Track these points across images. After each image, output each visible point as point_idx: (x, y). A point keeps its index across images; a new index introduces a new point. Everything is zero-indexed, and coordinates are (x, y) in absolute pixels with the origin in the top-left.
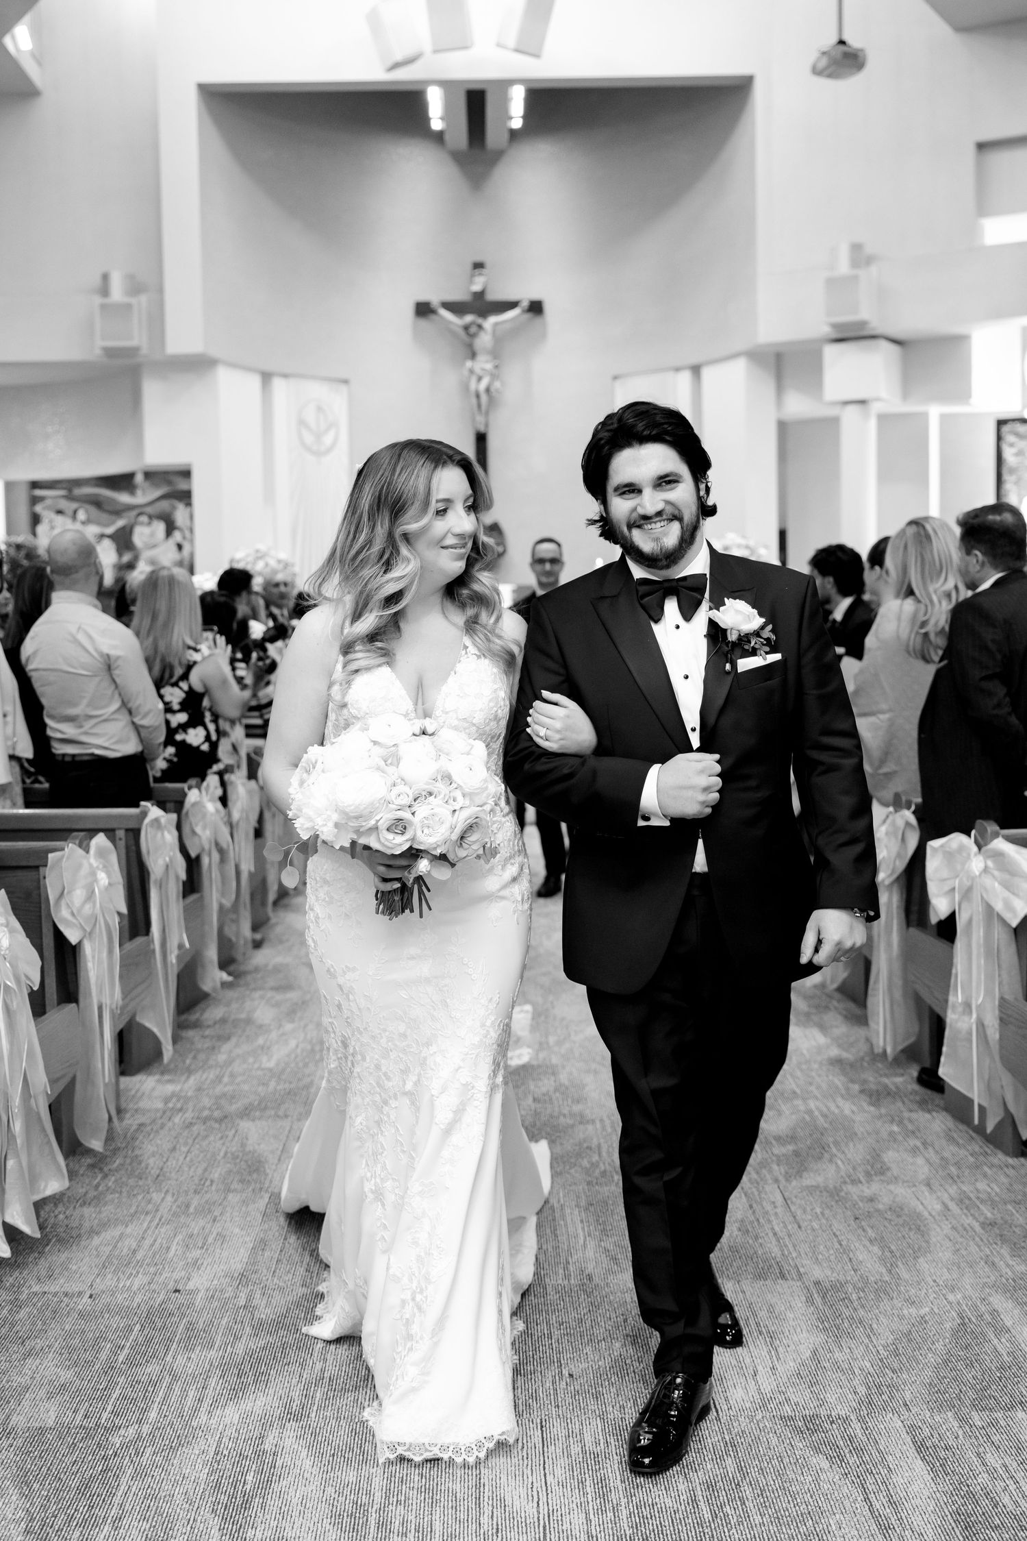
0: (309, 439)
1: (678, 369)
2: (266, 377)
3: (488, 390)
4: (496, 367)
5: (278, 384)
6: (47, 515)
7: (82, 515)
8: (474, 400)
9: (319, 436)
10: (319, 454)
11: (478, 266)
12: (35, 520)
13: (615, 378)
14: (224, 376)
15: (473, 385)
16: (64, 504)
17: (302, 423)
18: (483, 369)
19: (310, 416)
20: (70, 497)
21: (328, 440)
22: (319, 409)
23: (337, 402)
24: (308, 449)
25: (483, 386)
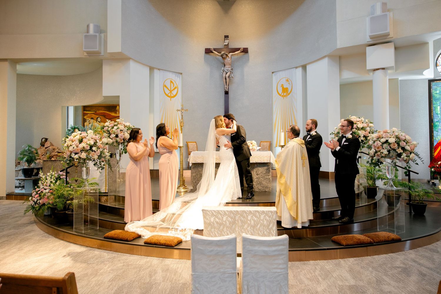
0: (167, 92)
1: (296, 68)
2: (152, 69)
3: (229, 77)
4: (232, 69)
5: (156, 72)
6: (88, 119)
7: (99, 120)
8: (225, 80)
9: (171, 91)
10: (171, 97)
11: (226, 37)
12: (84, 121)
13: (273, 73)
14: (132, 64)
15: (224, 75)
16: (93, 116)
17: (165, 86)
18: (227, 70)
19: (168, 84)
20: (96, 114)
21: (174, 92)
22: (171, 82)
23: (178, 81)
24: (167, 95)
25: (227, 75)
